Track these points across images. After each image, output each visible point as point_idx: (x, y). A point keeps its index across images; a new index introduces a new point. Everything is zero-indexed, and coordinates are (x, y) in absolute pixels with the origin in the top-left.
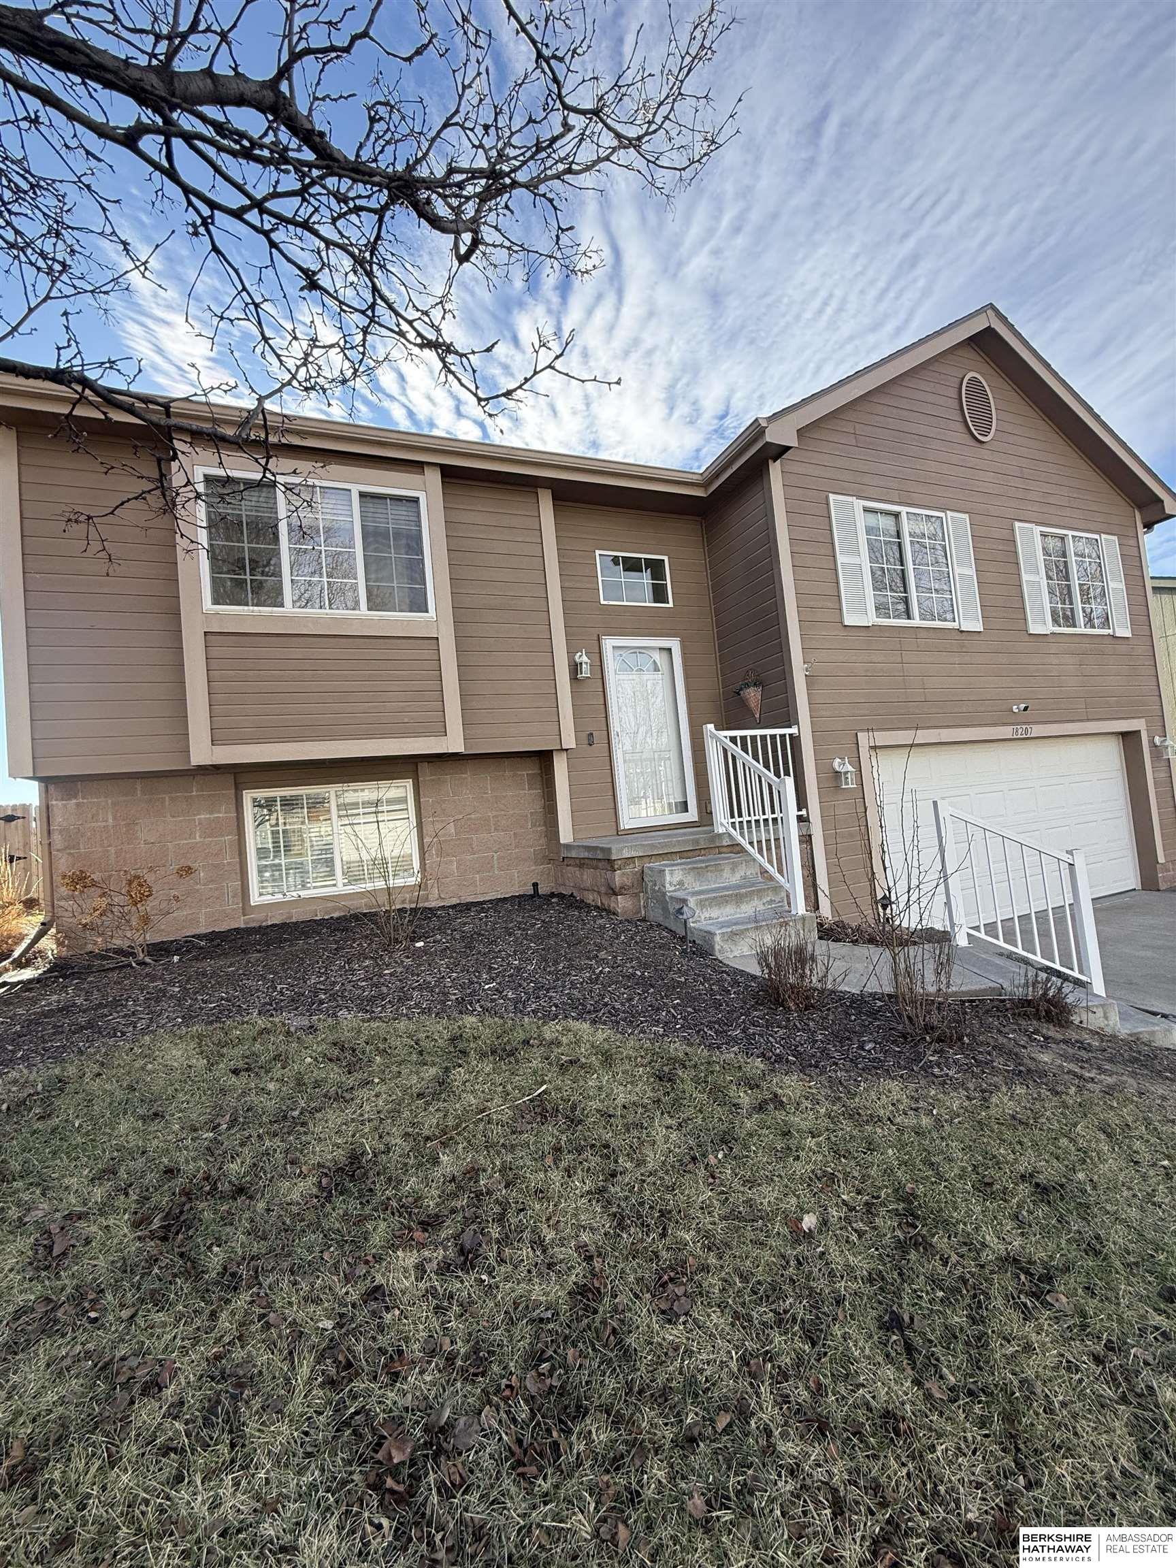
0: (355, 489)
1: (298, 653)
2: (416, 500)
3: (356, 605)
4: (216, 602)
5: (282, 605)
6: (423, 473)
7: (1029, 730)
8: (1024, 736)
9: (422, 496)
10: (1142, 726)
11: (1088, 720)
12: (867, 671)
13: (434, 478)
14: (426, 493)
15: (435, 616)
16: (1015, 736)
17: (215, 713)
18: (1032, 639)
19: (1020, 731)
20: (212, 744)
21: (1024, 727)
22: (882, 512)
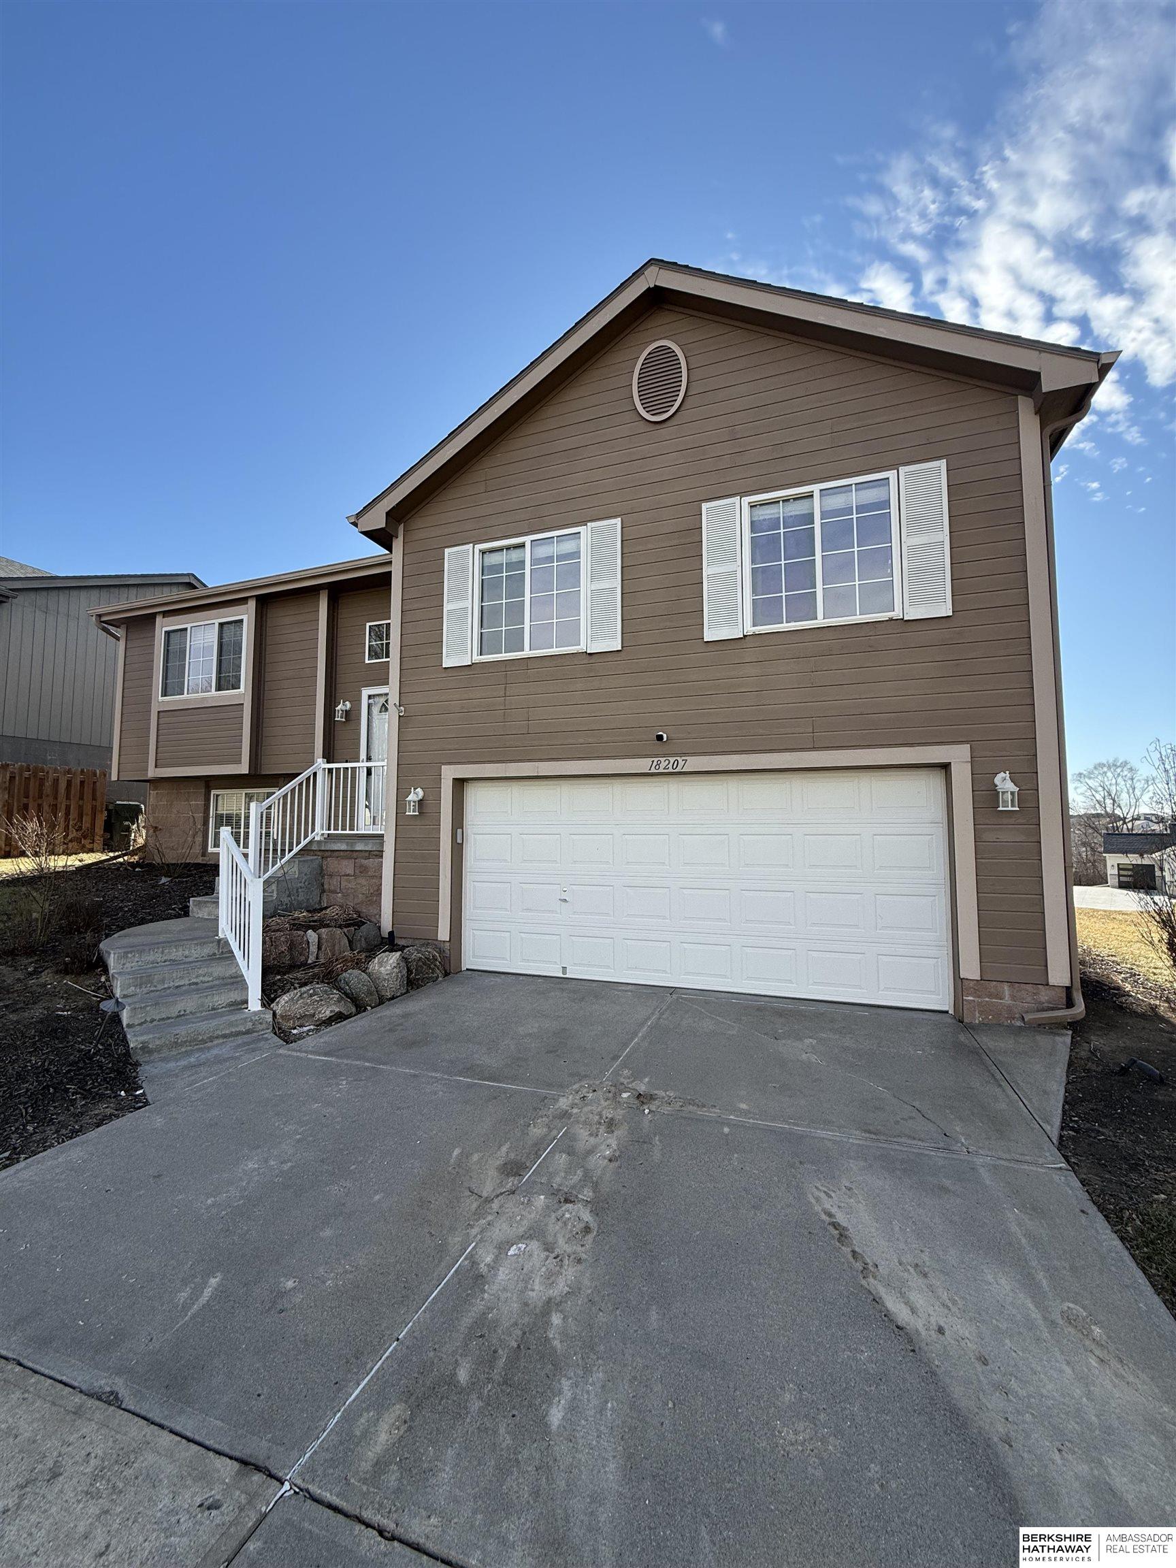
0: (215, 623)
1: (188, 718)
2: (241, 621)
3: (210, 690)
4: (164, 694)
5: (183, 694)
6: (245, 603)
7: (681, 763)
8: (671, 770)
9: (245, 618)
10: (958, 756)
11: (814, 749)
12: (463, 708)
13: (252, 604)
14: (246, 615)
15: (243, 692)
16: (653, 770)
17: (159, 751)
18: (710, 648)
19: (664, 764)
20: (156, 767)
21: (672, 760)
22: (508, 548)
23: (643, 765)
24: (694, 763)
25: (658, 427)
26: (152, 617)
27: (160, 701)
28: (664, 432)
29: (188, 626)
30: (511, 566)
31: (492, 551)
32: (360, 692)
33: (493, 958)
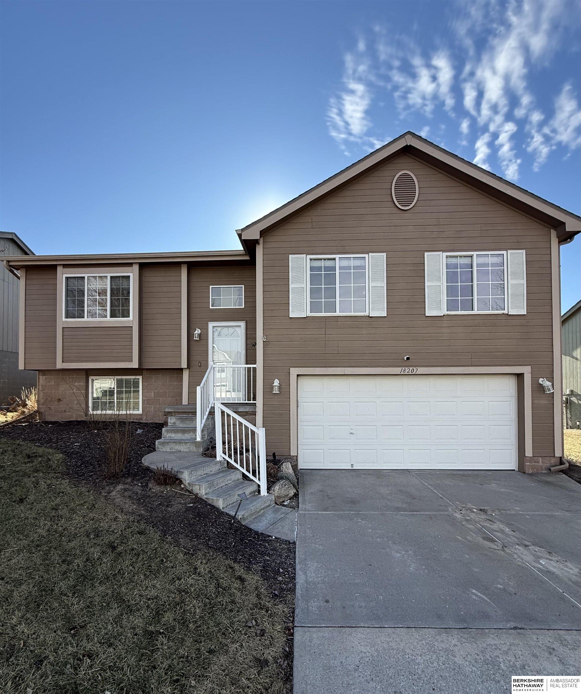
0: (109, 275)
1: (88, 333)
2: (129, 277)
3: (106, 317)
4: (67, 317)
5: (84, 318)
6: (132, 266)
7: (415, 370)
8: (410, 373)
9: (131, 275)
10: (526, 370)
11: (472, 366)
12: (301, 339)
13: (136, 268)
14: (133, 274)
15: (132, 319)
16: (402, 373)
17: (64, 353)
18: (429, 319)
19: (407, 370)
20: (63, 362)
21: (411, 368)
22: (325, 259)
23: (397, 370)
24: (421, 370)
25: (404, 212)
26: (54, 268)
27: (63, 320)
28: (406, 215)
29: (86, 276)
30: (327, 269)
31: (315, 259)
32: (207, 324)
33: (314, 463)
